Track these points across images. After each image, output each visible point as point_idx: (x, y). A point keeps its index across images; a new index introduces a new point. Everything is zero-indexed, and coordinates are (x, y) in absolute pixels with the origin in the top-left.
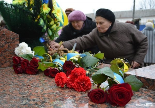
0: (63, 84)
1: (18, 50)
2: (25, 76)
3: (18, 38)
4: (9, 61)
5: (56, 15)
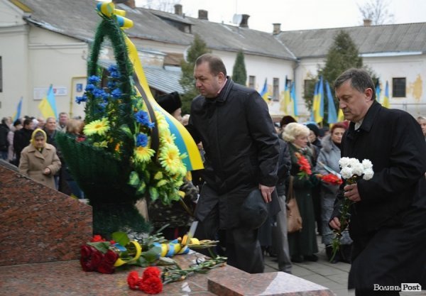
0: (134, 285)
2: (97, 274)
3: (91, 213)
4: (74, 250)
5: (164, 164)
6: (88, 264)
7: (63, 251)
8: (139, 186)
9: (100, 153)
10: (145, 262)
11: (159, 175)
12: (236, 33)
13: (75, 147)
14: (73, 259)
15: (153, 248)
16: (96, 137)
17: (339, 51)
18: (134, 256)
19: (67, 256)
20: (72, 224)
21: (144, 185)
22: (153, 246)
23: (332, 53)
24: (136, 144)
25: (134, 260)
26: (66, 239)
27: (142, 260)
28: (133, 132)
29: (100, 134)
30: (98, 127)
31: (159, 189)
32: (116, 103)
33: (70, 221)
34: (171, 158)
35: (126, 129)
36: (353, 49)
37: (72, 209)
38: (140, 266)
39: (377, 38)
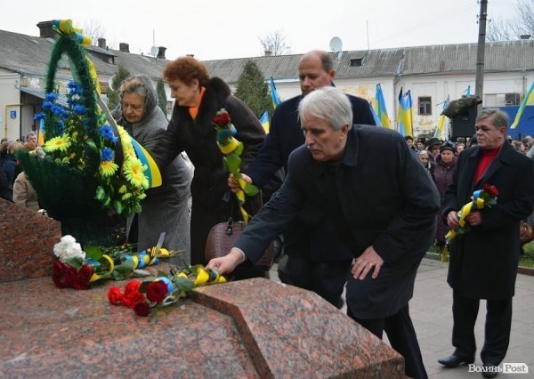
0: (116, 300)
1: (59, 248)
2: (72, 291)
3: (60, 228)
4: (44, 267)
5: (129, 177)
6: (62, 281)
7: (33, 269)
8: (105, 200)
9: (64, 168)
10: (119, 276)
11: (123, 189)
12: (154, 63)
13: (38, 164)
14: (44, 276)
15: (126, 261)
16: (57, 153)
17: (247, 78)
18: (108, 270)
19: (37, 273)
20: (41, 241)
21: (109, 199)
22: (125, 259)
23: (242, 79)
24: (101, 158)
25: (108, 274)
26: (36, 256)
27: (116, 273)
28: (99, 146)
29: (62, 150)
30: (59, 143)
31: (123, 203)
32: (76, 119)
33: (39, 238)
34: (135, 172)
35: (92, 144)
36: (260, 75)
37: (40, 225)
38: (114, 280)
39: (277, 67)
